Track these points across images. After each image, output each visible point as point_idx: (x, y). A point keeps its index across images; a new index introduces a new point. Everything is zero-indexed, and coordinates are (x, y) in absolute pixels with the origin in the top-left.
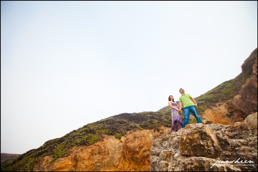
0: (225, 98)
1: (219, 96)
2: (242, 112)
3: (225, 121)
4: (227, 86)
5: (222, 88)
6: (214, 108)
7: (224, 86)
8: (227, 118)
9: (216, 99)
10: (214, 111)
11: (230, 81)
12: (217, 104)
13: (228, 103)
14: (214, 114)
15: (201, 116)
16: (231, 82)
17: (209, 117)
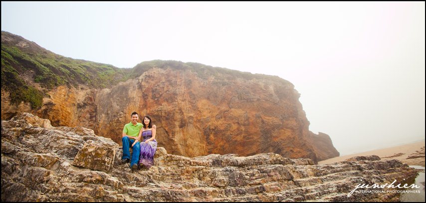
0: (95, 84)
1: (91, 77)
2: (96, 109)
3: (70, 111)
4: (108, 71)
5: (102, 70)
6: (74, 89)
7: (105, 69)
8: (76, 107)
9: (86, 79)
10: (69, 92)
11: (115, 69)
12: (81, 86)
13: (92, 92)
14: (66, 97)
15: (47, 90)
16: (116, 71)
17: (56, 98)
